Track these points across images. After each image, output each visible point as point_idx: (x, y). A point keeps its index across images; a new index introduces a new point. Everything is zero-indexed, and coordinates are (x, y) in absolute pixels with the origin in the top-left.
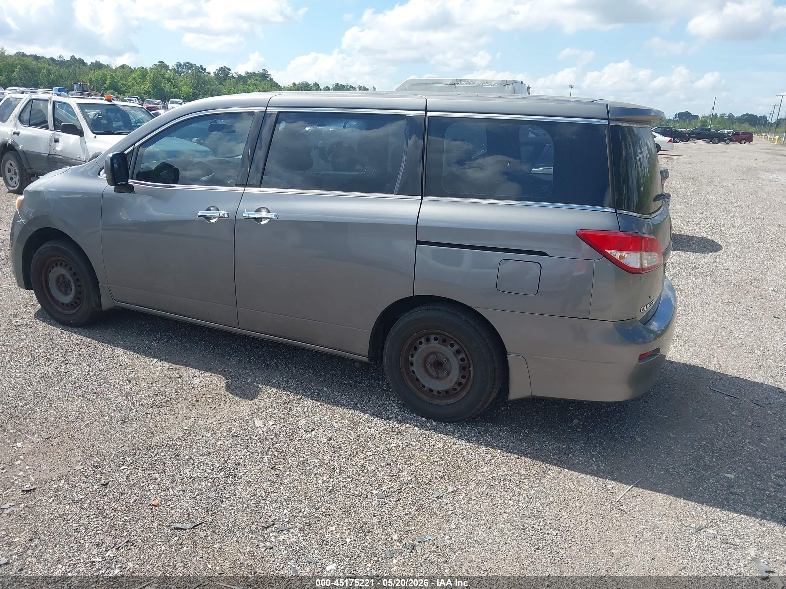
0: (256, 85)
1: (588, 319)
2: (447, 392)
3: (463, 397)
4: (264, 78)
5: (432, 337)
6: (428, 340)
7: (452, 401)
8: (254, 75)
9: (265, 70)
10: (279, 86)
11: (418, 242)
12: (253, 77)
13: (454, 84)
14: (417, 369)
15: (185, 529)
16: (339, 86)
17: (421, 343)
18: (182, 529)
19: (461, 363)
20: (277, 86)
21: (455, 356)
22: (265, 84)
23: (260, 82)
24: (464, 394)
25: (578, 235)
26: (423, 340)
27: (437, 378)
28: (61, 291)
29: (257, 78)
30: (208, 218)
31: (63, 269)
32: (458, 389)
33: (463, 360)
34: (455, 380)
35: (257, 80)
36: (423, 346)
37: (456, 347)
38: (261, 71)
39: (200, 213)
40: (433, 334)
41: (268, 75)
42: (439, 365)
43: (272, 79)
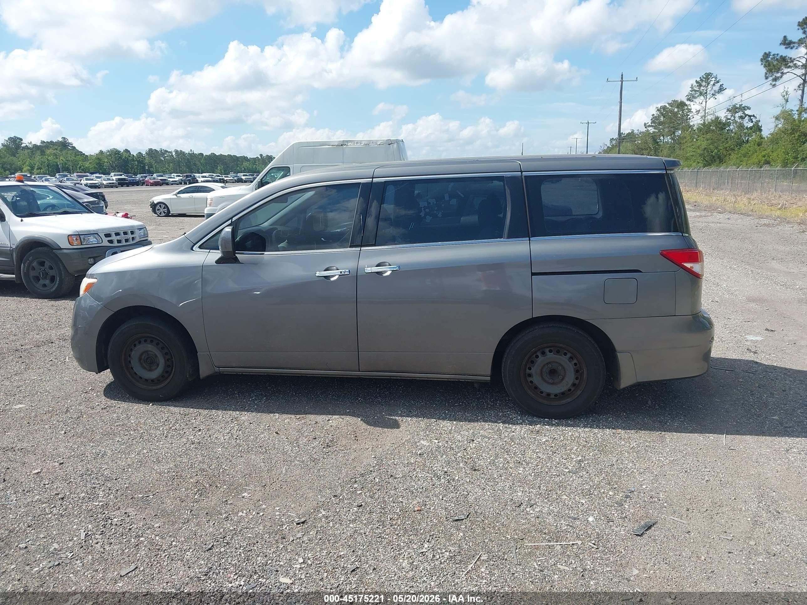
0: (56, 155)
1: (675, 316)
2: (563, 393)
3: (579, 395)
4: (64, 146)
5: (547, 350)
6: (543, 353)
7: (569, 400)
8: (52, 144)
9: (64, 138)
10: (84, 154)
11: (533, 274)
12: (51, 146)
13: (342, 145)
14: (536, 380)
15: (463, 520)
16: (152, 151)
17: (537, 357)
18: (460, 520)
19: (575, 367)
20: (82, 155)
21: (570, 362)
22: (67, 153)
23: (61, 151)
24: (579, 392)
25: (662, 254)
26: (539, 354)
27: (552, 384)
28: (145, 368)
29: (56, 147)
30: (327, 277)
31: (149, 346)
32: (573, 389)
33: (575, 364)
34: (571, 383)
35: (56, 149)
36: (541, 359)
37: (569, 355)
38: (60, 140)
39: (318, 274)
40: (547, 347)
41: (69, 143)
42: (553, 372)
43: (74, 148)
